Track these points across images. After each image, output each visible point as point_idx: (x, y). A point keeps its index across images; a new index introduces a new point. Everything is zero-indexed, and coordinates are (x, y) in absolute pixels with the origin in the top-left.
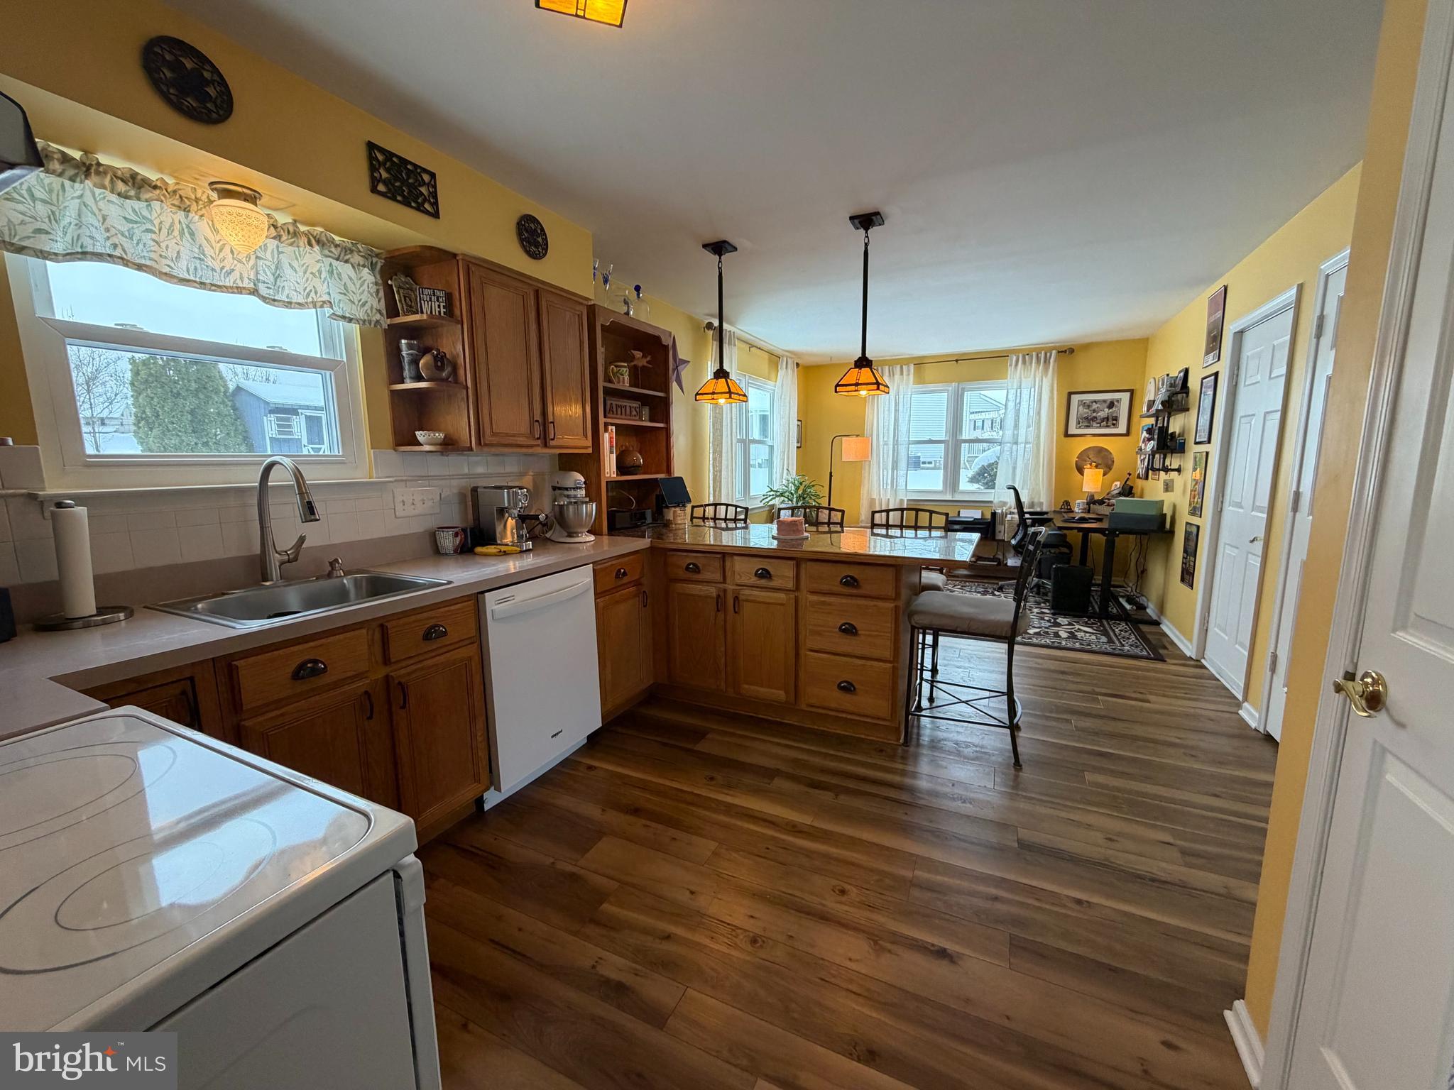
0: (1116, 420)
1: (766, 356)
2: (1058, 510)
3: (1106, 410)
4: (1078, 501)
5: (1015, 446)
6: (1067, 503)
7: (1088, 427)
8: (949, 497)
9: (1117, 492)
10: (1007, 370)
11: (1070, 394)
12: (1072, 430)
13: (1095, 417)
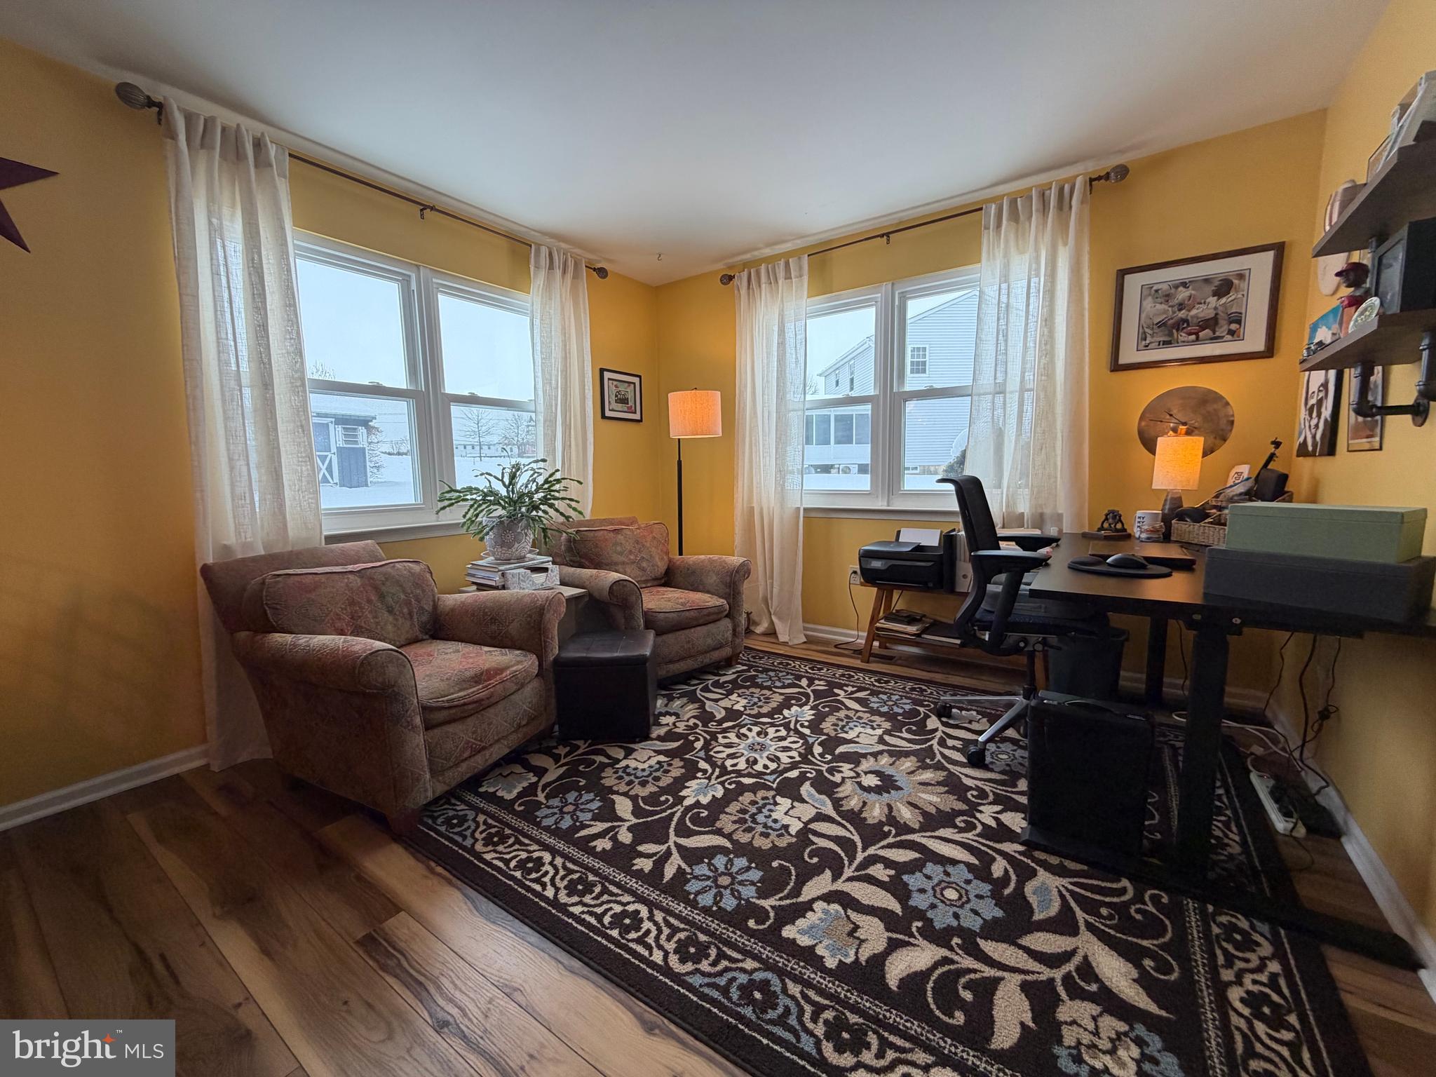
0: (1239, 322)
1: (503, 242)
2: (1094, 531)
3: (1213, 301)
4: (1139, 513)
5: (999, 399)
6: (1115, 516)
7: (1167, 343)
8: (881, 505)
9: (1241, 489)
10: (980, 237)
11: (1122, 274)
12: (1129, 354)
13: (1185, 321)
